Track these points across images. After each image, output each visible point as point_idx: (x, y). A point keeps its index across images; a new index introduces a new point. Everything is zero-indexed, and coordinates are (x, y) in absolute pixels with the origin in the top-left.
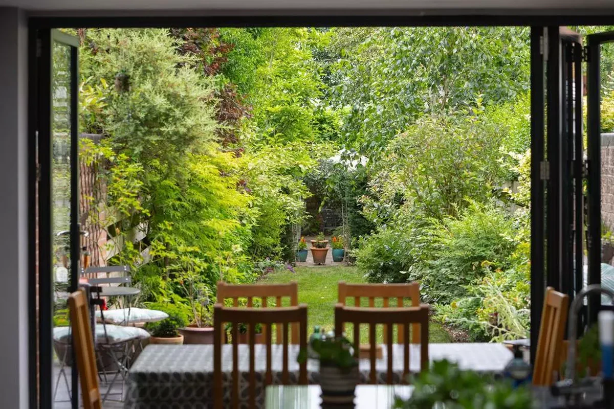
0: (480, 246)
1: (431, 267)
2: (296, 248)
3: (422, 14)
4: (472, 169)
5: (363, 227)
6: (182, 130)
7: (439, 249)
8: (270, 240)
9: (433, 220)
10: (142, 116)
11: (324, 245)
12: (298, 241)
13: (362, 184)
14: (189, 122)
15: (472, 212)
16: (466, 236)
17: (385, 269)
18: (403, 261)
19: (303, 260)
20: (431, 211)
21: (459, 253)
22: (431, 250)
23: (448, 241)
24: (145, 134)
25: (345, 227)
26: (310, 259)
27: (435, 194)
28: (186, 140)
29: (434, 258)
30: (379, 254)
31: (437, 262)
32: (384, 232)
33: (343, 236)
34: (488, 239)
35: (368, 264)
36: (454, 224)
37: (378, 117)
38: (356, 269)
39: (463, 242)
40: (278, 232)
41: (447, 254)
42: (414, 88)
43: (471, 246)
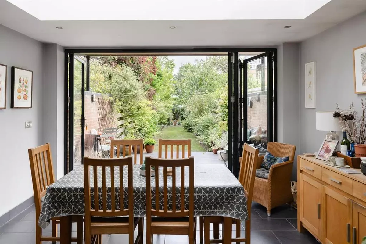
0: (208, 122)
1: (196, 127)
2: (171, 122)
3: (193, 48)
4: (206, 105)
5: (183, 118)
6: (134, 94)
7: (198, 123)
8: (165, 121)
9: (197, 117)
10: (123, 90)
11: (176, 122)
12: (171, 121)
13: (183, 110)
14: (136, 92)
15: (205, 115)
16: (204, 120)
17: (187, 127)
18: (190, 125)
19: (172, 125)
20: (196, 115)
21: (202, 124)
22: (196, 123)
23: (200, 121)
24: (124, 95)
25: (180, 118)
26: (173, 124)
27: (197, 111)
28: (134, 96)
29: (197, 125)
30: (186, 124)
31: (198, 126)
32: (187, 119)
33: (179, 120)
34: (209, 121)
35: (184, 126)
36: (201, 118)
37: (185, 96)
38: (181, 127)
39: (203, 122)
40: (166, 120)
41: (200, 125)
42: (193, 90)
43: (205, 123)
